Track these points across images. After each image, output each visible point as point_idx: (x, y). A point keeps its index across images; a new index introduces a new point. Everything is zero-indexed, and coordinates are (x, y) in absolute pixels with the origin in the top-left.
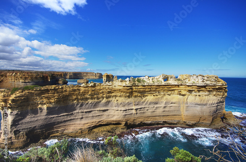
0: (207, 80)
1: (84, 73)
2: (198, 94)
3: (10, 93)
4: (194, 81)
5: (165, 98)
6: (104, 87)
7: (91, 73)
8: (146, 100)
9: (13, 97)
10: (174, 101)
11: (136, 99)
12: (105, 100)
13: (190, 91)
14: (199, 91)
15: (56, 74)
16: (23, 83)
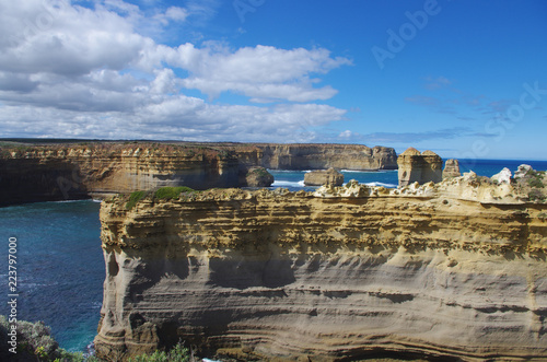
1: (328, 146)
7: (352, 147)
11: (542, 264)
15: (239, 150)
16: (157, 180)
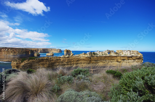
0: (132, 53)
1: (50, 49)
2: (128, 61)
3: (20, 62)
4: (125, 54)
5: (109, 64)
6: (74, 58)
7: (54, 49)
8: (98, 65)
9: (23, 64)
10: (114, 65)
11: (93, 65)
12: (75, 66)
13: (124, 60)
14: (128, 60)
15: (32, 49)
16: (13, 56)
